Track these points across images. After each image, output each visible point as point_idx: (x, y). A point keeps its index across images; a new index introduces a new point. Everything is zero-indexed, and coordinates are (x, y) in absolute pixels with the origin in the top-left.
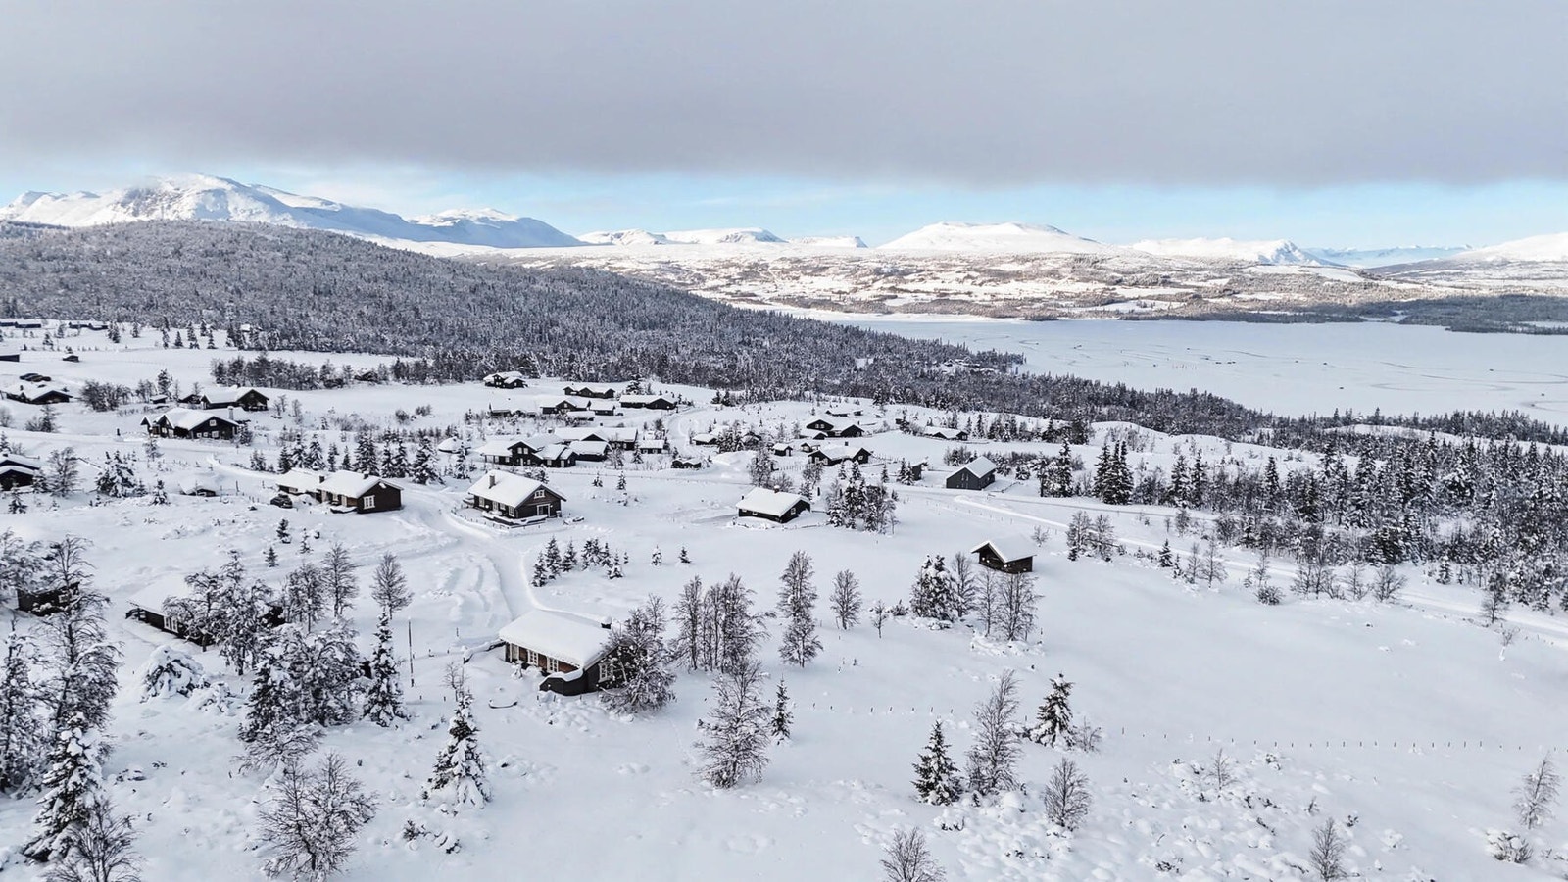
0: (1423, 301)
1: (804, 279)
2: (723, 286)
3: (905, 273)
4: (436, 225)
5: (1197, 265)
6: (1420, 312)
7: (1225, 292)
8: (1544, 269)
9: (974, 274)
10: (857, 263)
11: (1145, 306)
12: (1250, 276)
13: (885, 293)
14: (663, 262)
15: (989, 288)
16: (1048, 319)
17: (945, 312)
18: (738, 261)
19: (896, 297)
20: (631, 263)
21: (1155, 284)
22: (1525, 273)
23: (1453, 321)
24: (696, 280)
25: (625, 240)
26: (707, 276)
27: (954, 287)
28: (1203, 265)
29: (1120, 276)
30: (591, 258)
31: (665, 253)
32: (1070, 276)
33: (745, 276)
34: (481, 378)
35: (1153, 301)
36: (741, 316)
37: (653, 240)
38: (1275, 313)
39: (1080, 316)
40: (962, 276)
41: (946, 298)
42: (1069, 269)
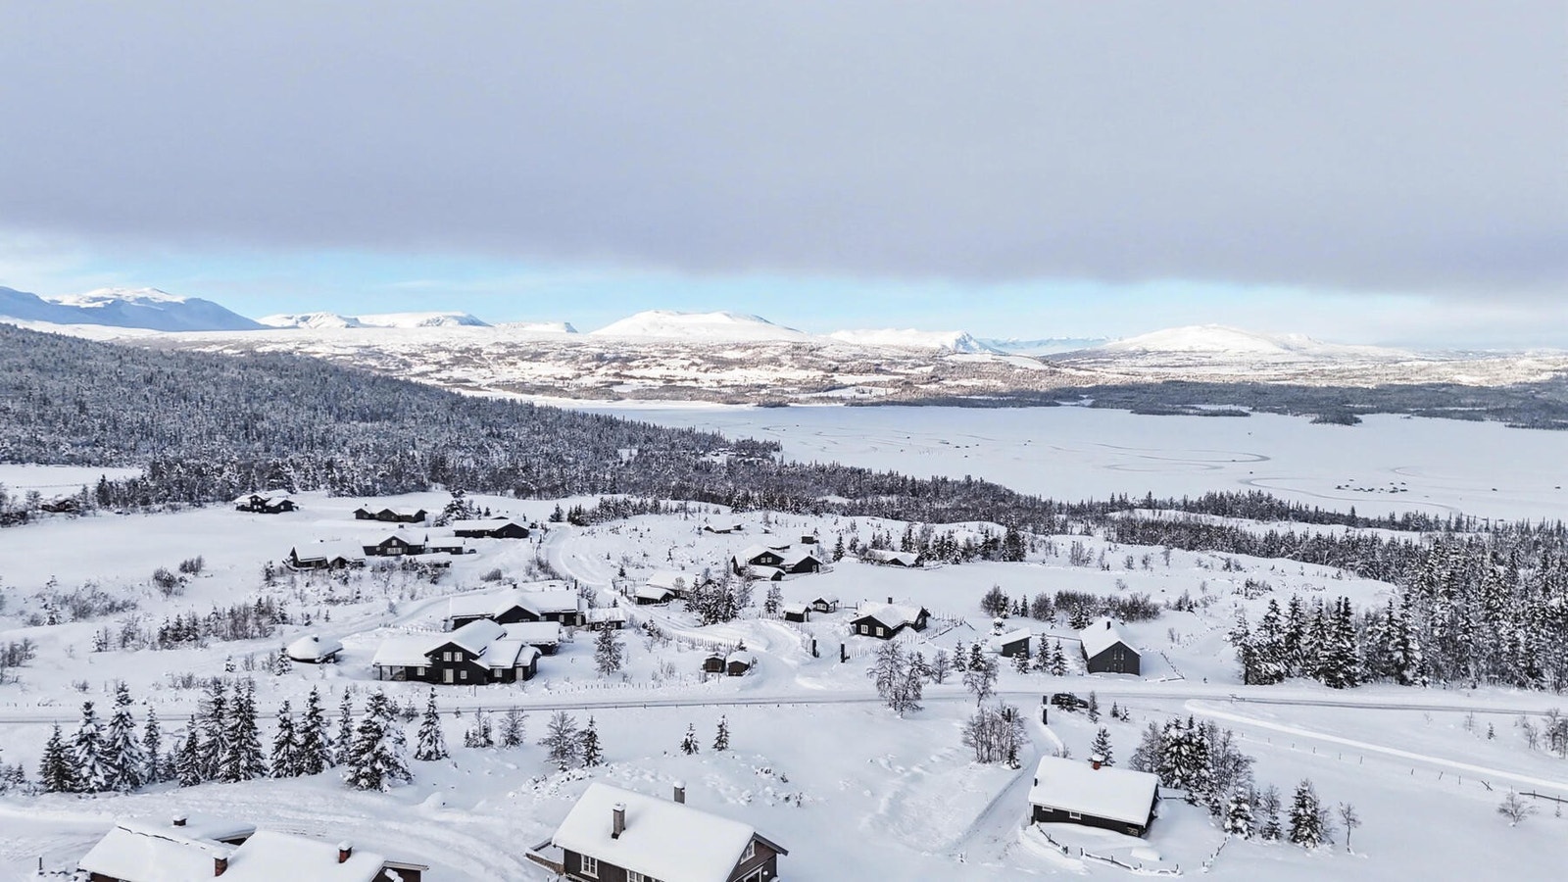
0: (1102, 386)
1: (522, 364)
2: (432, 372)
3: (629, 359)
4: (84, 305)
5: (904, 354)
6: (1104, 396)
7: (933, 378)
8: (1176, 357)
9: (699, 361)
10: (577, 349)
11: (863, 393)
12: (951, 364)
13: (611, 379)
14: (362, 347)
15: (714, 375)
16: (780, 405)
17: (677, 399)
18: (447, 346)
19: (622, 383)
20: (324, 348)
21: (868, 371)
22: (1162, 361)
23: (1133, 404)
24: (401, 366)
25: (312, 323)
26: (414, 361)
27: (680, 373)
28: (909, 354)
29: (835, 364)
30: (277, 343)
31: (363, 337)
32: (790, 364)
33: (456, 362)
34: (228, 498)
35: (870, 388)
36: (478, 405)
37: (345, 323)
38: (981, 398)
39: (807, 402)
40: (686, 363)
41: (674, 384)
42: (789, 357)
